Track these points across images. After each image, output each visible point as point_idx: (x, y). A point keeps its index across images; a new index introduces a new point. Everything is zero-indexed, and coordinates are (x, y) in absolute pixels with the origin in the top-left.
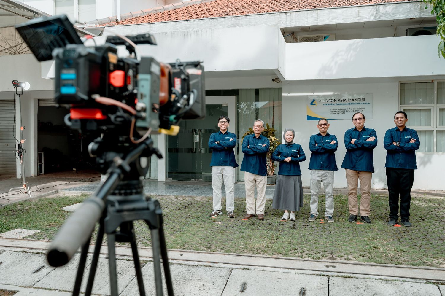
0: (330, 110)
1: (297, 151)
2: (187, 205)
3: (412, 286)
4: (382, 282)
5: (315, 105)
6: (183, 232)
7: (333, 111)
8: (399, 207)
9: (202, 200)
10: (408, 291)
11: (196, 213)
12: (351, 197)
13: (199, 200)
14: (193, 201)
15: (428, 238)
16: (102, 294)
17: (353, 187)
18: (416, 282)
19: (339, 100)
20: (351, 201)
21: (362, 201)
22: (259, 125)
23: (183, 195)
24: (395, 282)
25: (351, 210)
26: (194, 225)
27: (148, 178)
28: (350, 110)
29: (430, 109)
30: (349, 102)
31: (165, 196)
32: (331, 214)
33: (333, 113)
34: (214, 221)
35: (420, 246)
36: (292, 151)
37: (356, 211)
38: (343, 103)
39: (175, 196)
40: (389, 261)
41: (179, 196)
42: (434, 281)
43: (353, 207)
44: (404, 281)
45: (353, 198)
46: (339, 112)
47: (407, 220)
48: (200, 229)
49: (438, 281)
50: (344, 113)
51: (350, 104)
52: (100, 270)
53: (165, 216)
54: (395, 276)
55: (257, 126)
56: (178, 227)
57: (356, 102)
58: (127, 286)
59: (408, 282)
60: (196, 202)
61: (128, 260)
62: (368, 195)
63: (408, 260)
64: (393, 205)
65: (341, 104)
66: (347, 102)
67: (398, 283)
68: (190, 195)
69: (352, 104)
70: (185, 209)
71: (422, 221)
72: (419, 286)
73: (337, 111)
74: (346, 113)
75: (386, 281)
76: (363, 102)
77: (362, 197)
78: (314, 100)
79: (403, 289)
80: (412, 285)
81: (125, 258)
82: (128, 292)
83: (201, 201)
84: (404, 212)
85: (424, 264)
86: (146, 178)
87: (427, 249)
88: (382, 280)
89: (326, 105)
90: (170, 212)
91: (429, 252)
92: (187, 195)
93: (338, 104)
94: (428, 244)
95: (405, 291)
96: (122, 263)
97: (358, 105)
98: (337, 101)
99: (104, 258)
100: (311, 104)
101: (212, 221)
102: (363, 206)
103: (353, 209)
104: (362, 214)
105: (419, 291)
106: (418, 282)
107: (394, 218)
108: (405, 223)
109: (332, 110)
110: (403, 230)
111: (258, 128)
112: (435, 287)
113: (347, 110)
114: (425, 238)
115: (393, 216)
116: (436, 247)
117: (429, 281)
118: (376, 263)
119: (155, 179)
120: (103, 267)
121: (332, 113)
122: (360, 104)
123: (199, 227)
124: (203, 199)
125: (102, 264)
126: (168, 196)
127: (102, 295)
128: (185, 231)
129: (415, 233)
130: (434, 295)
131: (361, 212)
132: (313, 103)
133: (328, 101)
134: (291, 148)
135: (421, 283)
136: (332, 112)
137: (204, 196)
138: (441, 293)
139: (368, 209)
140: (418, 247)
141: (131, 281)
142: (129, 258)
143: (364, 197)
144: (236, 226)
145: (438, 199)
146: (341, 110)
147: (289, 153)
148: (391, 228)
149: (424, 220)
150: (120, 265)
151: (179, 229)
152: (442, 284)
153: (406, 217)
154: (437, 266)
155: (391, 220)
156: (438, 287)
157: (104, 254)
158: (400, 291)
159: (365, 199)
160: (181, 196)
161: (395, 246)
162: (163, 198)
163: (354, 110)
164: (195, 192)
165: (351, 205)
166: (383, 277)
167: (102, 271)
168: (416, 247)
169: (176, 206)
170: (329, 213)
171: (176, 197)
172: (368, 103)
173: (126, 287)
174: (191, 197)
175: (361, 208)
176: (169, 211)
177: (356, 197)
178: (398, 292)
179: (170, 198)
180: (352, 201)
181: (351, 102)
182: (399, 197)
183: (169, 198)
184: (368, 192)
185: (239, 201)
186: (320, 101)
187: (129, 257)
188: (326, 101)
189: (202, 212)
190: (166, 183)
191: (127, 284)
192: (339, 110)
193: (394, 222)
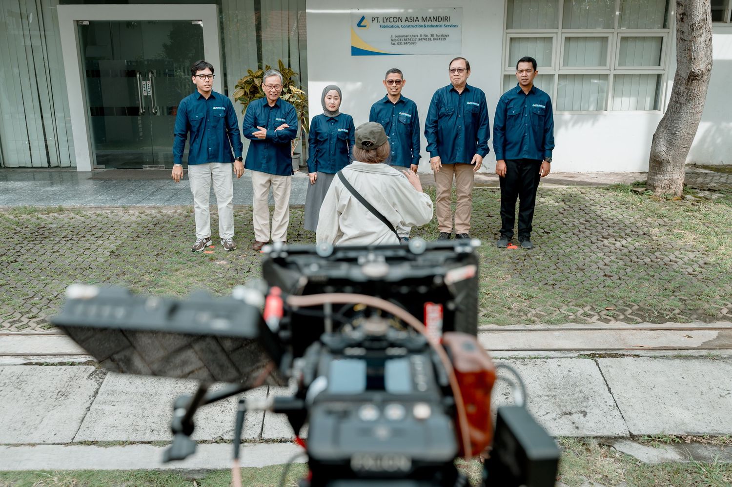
0: (392, 36)
1: (347, 131)
2: (151, 226)
3: (559, 366)
4: (515, 363)
5: (365, 26)
6: (160, 289)
7: (397, 38)
8: (517, 217)
9: (176, 212)
10: (556, 374)
11: (174, 244)
12: (442, 204)
13: (170, 212)
14: (159, 216)
15: (561, 268)
16: (38, 442)
17: (445, 187)
18: (564, 358)
19: (407, 20)
20: (442, 211)
21: (459, 209)
22: (276, 83)
23: (138, 205)
24: (534, 360)
25: (442, 224)
26: (177, 271)
27: (56, 165)
28: (425, 37)
29: (552, 38)
30: (423, 24)
31: (102, 208)
32: (407, 234)
33: (396, 43)
34: (212, 259)
35: (553, 285)
36: (339, 130)
37: (450, 226)
38: (413, 24)
39: (124, 207)
40: (517, 319)
41: (130, 207)
42: (589, 353)
43: (445, 220)
44: (547, 358)
45: (446, 205)
46: (406, 41)
47: (528, 239)
48: (191, 280)
49: (594, 352)
50: (415, 43)
51: (425, 26)
52: (20, 391)
53: (115, 254)
54: (533, 348)
55: (271, 86)
56: (147, 278)
57: (434, 23)
58: (83, 419)
59: (553, 358)
60: (165, 219)
61: (71, 365)
62: (469, 200)
63: (542, 313)
64: (506, 215)
65: (410, 26)
66: (421, 23)
67: (539, 361)
68: (153, 204)
69: (428, 26)
70: (149, 235)
71: (545, 234)
72: (570, 364)
73: (403, 38)
74: (419, 43)
75: (521, 360)
76: (447, 23)
77: (458, 203)
78: (363, 18)
79: (547, 371)
80: (559, 363)
81: (64, 361)
82: (89, 432)
83: (176, 216)
84: (524, 226)
85: (566, 319)
86: (52, 166)
87: (563, 289)
88: (515, 358)
89: (384, 27)
90: (122, 243)
91: (569, 296)
92: (145, 204)
93: (405, 27)
94: (564, 279)
95: (551, 375)
96: (62, 371)
97: (438, 28)
98: (404, 20)
99: (21, 364)
100: (359, 25)
101: (207, 258)
102: (460, 218)
103: (446, 223)
104: (457, 231)
105: (571, 373)
106: (568, 357)
107: (507, 236)
108: (525, 242)
109: (394, 38)
110: (523, 254)
111: (274, 90)
112: (590, 362)
113: (419, 37)
114: (556, 267)
115: (506, 232)
116: (575, 285)
117: (582, 352)
118: (497, 324)
119: (70, 167)
120: (23, 384)
121: (394, 42)
122: (441, 26)
123: (188, 276)
124: (178, 211)
125: (21, 378)
126: (109, 207)
127: (39, 444)
128: (162, 286)
129: (541, 259)
130: (592, 377)
131: (457, 227)
132: (362, 24)
133: (388, 20)
134: (336, 123)
135: (571, 358)
136: (395, 40)
137: (178, 204)
138: (601, 372)
139: (467, 222)
140: (551, 287)
141: (89, 407)
142: (72, 360)
143: (462, 203)
144: (252, 266)
145: (559, 190)
146: (410, 37)
147: (332, 133)
148: (504, 253)
149: (547, 233)
150: (58, 375)
151: (150, 282)
152: (600, 356)
153: (525, 233)
154: (585, 322)
155: (502, 239)
156: (596, 361)
157: (18, 355)
158: (544, 376)
159: (463, 206)
160: (134, 207)
161: (518, 289)
162: (100, 213)
163: (432, 38)
164: (158, 197)
165: (441, 216)
166: (516, 353)
167: (24, 394)
168: (546, 286)
169: (129, 230)
170: (403, 232)
171: (126, 209)
172: (455, 26)
173: (82, 421)
174: (154, 207)
175: (457, 221)
176: (119, 242)
177: (449, 204)
178: (542, 377)
179: (115, 211)
180: (444, 210)
181: (426, 23)
182: (516, 201)
183: (112, 212)
184: (469, 195)
185: (244, 212)
186: (373, 19)
187: (72, 357)
188: (385, 20)
189: (184, 240)
190: (95, 177)
191: (83, 416)
192: (407, 36)
193: (505, 241)
